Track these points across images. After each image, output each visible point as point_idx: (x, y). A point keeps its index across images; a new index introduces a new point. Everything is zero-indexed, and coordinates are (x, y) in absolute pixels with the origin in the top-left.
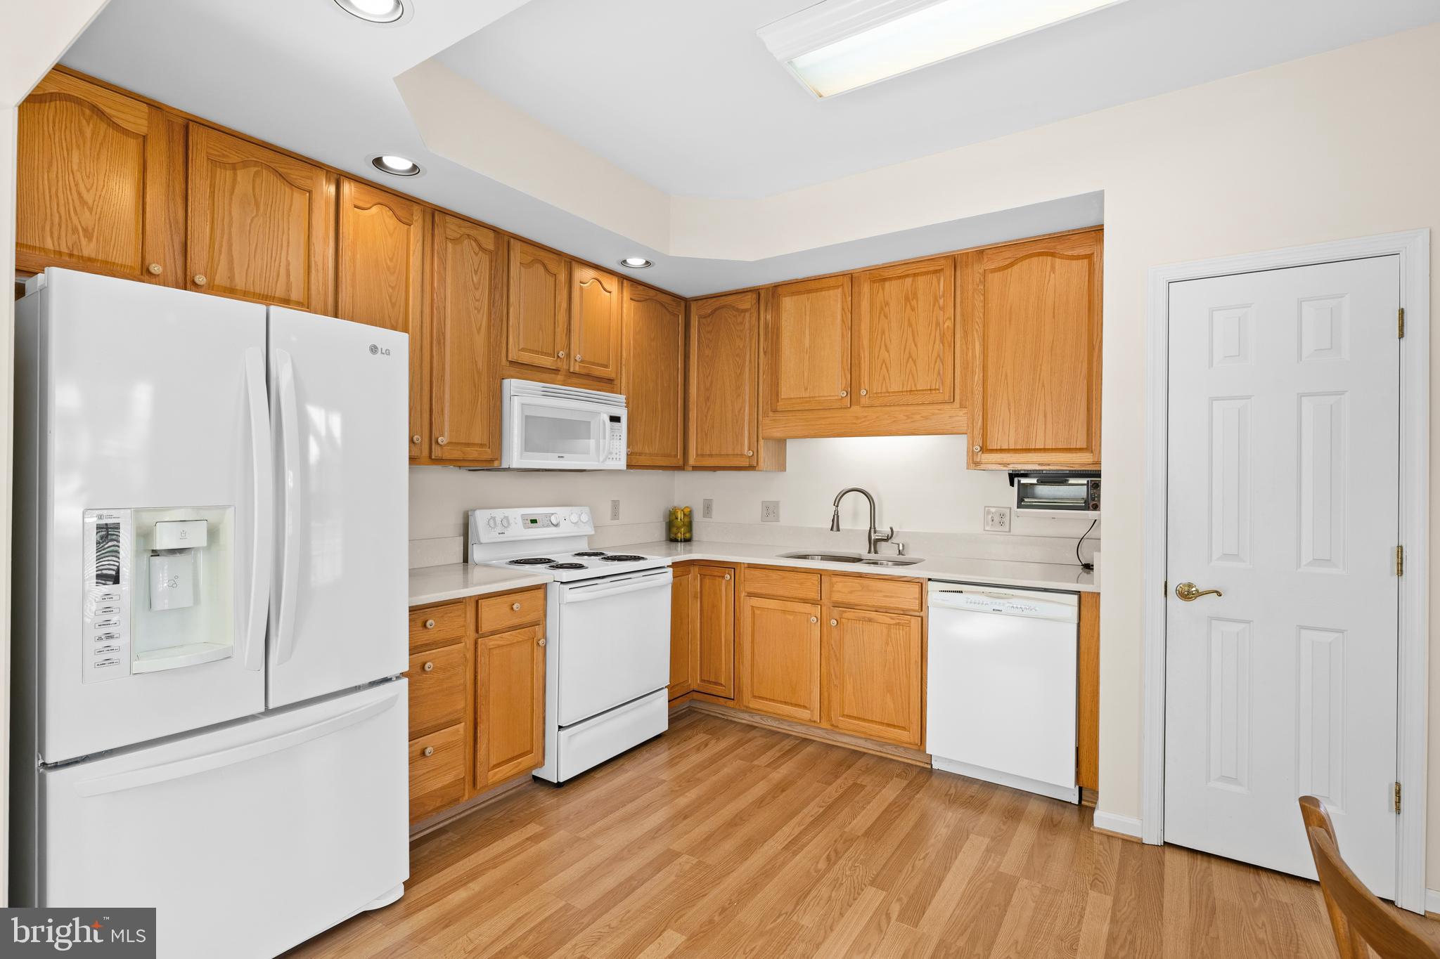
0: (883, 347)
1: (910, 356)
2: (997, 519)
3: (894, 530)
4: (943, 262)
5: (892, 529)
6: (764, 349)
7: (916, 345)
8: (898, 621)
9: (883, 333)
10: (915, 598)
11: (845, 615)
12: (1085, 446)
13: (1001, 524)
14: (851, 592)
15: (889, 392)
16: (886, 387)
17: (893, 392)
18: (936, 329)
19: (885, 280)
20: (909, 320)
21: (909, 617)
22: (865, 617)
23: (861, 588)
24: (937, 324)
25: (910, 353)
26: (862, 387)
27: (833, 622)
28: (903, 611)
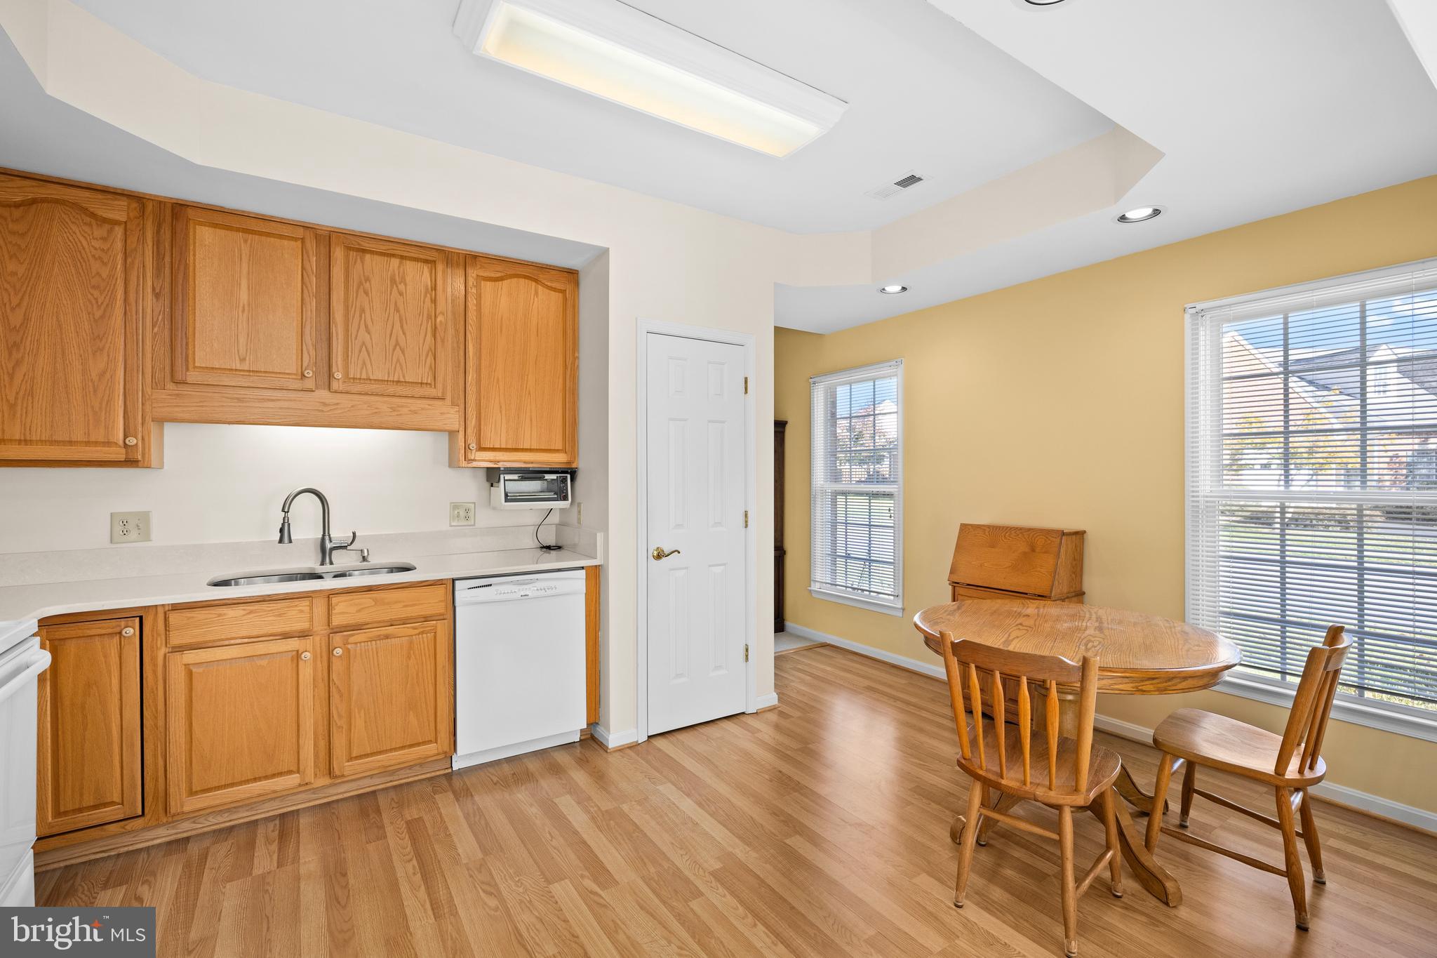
0: (362, 326)
1: (397, 344)
2: (462, 513)
3: (357, 534)
4: (435, 254)
5: (354, 534)
6: (154, 289)
7: (404, 334)
8: (422, 630)
9: (363, 311)
10: (441, 601)
11: (351, 640)
12: (561, 448)
13: (467, 518)
14: (359, 611)
15: (370, 380)
16: (367, 373)
17: (375, 380)
18: (428, 323)
19: (364, 251)
20: (396, 303)
21: (435, 622)
22: (379, 636)
23: (374, 603)
24: (429, 317)
25: (397, 341)
26: (334, 369)
27: (338, 652)
28: (426, 619)
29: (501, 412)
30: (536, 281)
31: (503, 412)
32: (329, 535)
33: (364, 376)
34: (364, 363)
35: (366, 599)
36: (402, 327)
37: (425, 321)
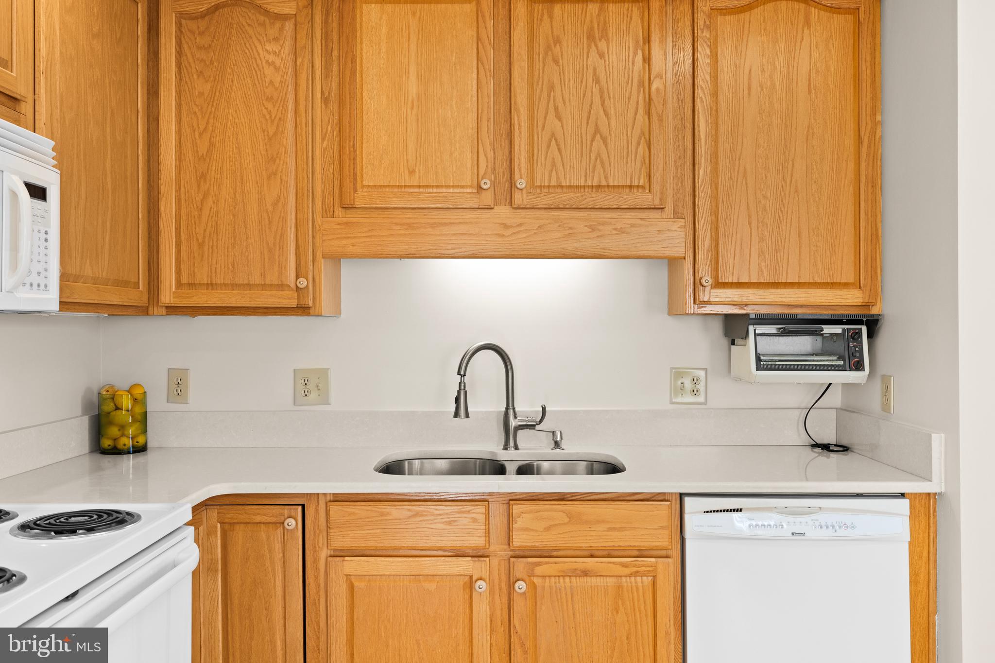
0: (551, 110)
1: (597, 130)
2: (688, 384)
7: (606, 114)
8: (635, 569)
9: (552, 88)
10: (662, 528)
11: (538, 570)
12: (852, 281)
13: (695, 392)
14: (548, 529)
15: (562, 187)
16: (558, 178)
17: (568, 187)
18: (639, 93)
20: (595, 71)
21: (653, 560)
22: (576, 570)
23: (566, 520)
24: (641, 84)
26: (517, 176)
27: (521, 586)
28: (643, 553)
29: (750, 223)
31: (754, 224)
33: (554, 182)
34: (554, 163)
36: (604, 106)
37: (635, 93)
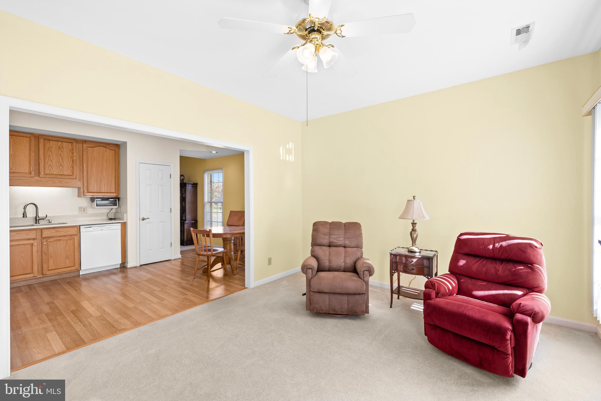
0: (50, 160)
1: (61, 165)
2: (83, 210)
4: (73, 141)
5: (47, 215)
7: (63, 162)
8: (70, 238)
9: (50, 156)
10: (76, 231)
12: (114, 192)
13: (84, 211)
14: (51, 234)
15: (52, 174)
16: (51, 172)
17: (54, 174)
18: (71, 159)
19: (50, 140)
20: (60, 154)
23: (55, 231)
24: (71, 157)
25: (61, 163)
26: (41, 171)
27: (45, 243)
28: (71, 235)
29: (95, 182)
30: (106, 147)
31: (96, 183)
32: (38, 216)
33: (50, 173)
34: (50, 170)
35: (53, 231)
36: (62, 160)
37: (70, 159)
